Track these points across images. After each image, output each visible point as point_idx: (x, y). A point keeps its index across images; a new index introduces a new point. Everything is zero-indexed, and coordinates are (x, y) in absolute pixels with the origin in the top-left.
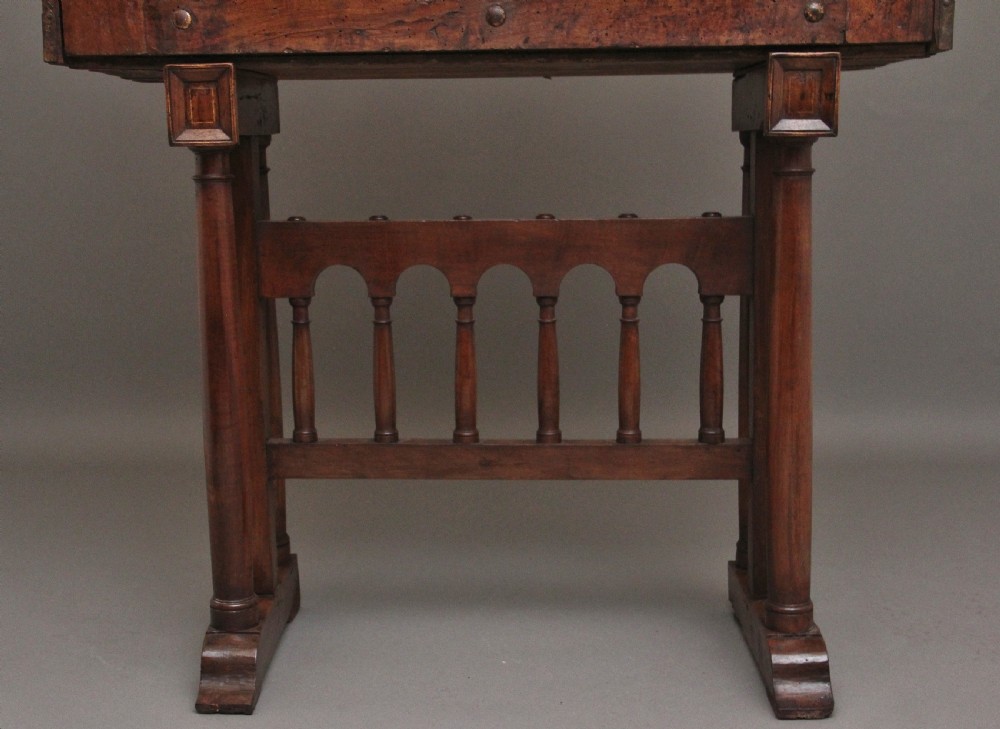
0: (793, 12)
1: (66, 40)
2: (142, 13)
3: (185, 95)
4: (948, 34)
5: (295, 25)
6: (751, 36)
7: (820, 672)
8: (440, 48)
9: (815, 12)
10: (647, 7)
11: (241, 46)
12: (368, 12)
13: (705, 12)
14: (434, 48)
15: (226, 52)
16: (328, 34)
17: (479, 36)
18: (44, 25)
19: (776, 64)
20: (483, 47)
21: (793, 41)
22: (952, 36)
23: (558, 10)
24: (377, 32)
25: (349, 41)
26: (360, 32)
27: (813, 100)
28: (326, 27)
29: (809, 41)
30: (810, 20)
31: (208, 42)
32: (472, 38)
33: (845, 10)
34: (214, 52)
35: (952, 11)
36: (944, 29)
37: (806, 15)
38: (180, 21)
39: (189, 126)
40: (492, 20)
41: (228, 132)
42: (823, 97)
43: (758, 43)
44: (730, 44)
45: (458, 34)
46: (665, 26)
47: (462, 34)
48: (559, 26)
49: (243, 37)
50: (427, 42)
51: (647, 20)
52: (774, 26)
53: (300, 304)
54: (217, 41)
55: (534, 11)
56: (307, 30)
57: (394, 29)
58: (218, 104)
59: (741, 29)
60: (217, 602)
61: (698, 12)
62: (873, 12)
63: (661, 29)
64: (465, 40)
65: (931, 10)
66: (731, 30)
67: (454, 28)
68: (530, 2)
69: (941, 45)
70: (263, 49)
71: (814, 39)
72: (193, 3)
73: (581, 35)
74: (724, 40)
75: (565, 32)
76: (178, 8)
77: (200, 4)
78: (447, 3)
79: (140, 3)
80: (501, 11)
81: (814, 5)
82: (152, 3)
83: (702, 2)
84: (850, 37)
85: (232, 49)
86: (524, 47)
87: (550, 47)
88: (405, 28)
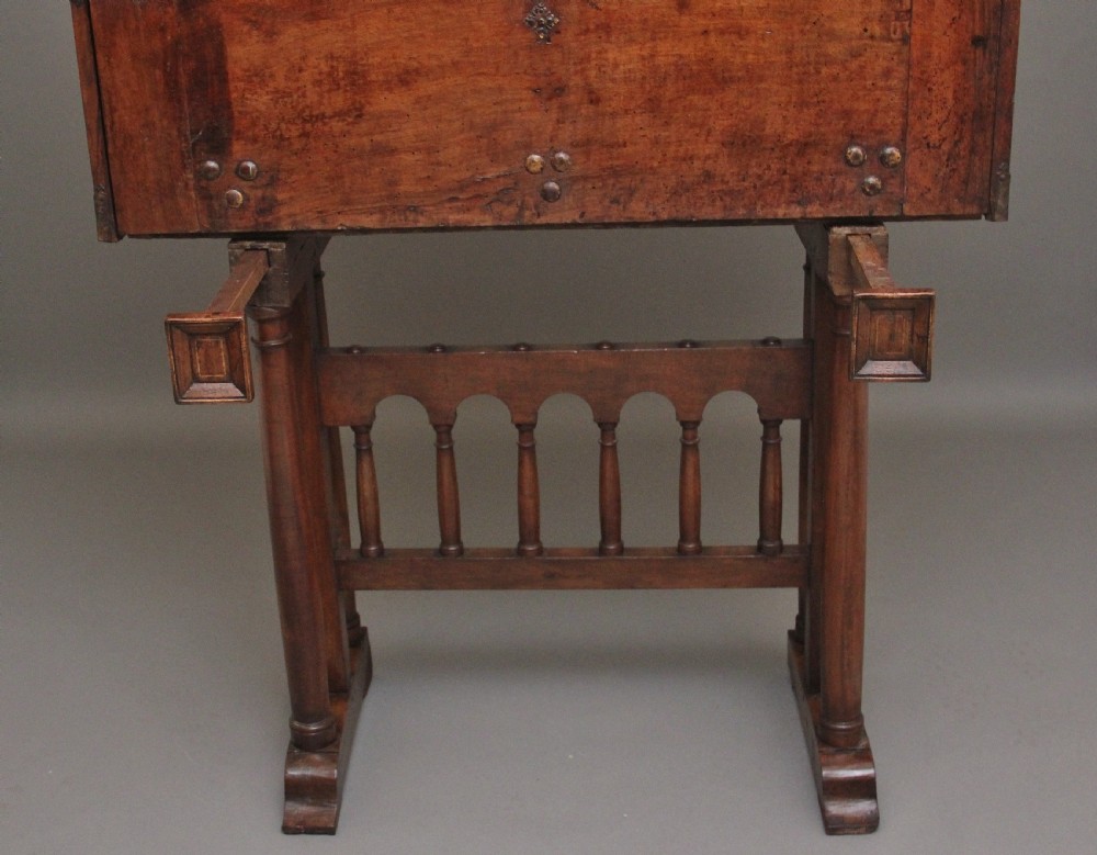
0: (851, 185)
1: (118, 220)
2: (193, 194)
4: (1003, 207)
5: (347, 202)
6: (809, 209)
7: (866, 788)
8: (496, 223)
9: (872, 187)
10: (704, 182)
11: (294, 223)
12: (421, 189)
13: (763, 186)
14: (489, 223)
15: (280, 229)
16: (382, 211)
17: (534, 211)
18: (97, 206)
20: (538, 222)
21: (850, 213)
22: (1007, 207)
23: (614, 185)
24: (431, 208)
25: (402, 217)
26: (415, 209)
28: (378, 205)
29: (867, 214)
30: (868, 194)
31: (260, 219)
32: (527, 213)
33: (902, 183)
34: (268, 230)
35: (1008, 185)
36: (1000, 202)
37: (864, 190)
38: (231, 200)
40: (547, 196)
43: (816, 216)
44: (788, 217)
45: (513, 210)
46: (721, 199)
47: (517, 209)
48: (615, 201)
49: (295, 215)
50: (482, 217)
51: (703, 194)
52: (831, 199)
53: (362, 431)
54: (269, 219)
55: (590, 186)
56: (360, 207)
57: (447, 205)
59: (799, 203)
60: (296, 724)
61: (755, 187)
62: (930, 186)
63: (718, 203)
64: (520, 215)
65: (986, 184)
66: (789, 203)
67: (509, 203)
68: (585, 178)
69: (997, 216)
70: (316, 226)
71: (871, 212)
72: (244, 183)
73: (638, 210)
74: (781, 213)
75: (621, 207)
76: (229, 187)
77: (251, 183)
78: (501, 180)
79: (191, 183)
80: (557, 187)
81: (872, 180)
82: (203, 183)
83: (759, 177)
84: (907, 210)
85: (285, 226)
86: (579, 221)
87: (606, 221)
88: (460, 204)
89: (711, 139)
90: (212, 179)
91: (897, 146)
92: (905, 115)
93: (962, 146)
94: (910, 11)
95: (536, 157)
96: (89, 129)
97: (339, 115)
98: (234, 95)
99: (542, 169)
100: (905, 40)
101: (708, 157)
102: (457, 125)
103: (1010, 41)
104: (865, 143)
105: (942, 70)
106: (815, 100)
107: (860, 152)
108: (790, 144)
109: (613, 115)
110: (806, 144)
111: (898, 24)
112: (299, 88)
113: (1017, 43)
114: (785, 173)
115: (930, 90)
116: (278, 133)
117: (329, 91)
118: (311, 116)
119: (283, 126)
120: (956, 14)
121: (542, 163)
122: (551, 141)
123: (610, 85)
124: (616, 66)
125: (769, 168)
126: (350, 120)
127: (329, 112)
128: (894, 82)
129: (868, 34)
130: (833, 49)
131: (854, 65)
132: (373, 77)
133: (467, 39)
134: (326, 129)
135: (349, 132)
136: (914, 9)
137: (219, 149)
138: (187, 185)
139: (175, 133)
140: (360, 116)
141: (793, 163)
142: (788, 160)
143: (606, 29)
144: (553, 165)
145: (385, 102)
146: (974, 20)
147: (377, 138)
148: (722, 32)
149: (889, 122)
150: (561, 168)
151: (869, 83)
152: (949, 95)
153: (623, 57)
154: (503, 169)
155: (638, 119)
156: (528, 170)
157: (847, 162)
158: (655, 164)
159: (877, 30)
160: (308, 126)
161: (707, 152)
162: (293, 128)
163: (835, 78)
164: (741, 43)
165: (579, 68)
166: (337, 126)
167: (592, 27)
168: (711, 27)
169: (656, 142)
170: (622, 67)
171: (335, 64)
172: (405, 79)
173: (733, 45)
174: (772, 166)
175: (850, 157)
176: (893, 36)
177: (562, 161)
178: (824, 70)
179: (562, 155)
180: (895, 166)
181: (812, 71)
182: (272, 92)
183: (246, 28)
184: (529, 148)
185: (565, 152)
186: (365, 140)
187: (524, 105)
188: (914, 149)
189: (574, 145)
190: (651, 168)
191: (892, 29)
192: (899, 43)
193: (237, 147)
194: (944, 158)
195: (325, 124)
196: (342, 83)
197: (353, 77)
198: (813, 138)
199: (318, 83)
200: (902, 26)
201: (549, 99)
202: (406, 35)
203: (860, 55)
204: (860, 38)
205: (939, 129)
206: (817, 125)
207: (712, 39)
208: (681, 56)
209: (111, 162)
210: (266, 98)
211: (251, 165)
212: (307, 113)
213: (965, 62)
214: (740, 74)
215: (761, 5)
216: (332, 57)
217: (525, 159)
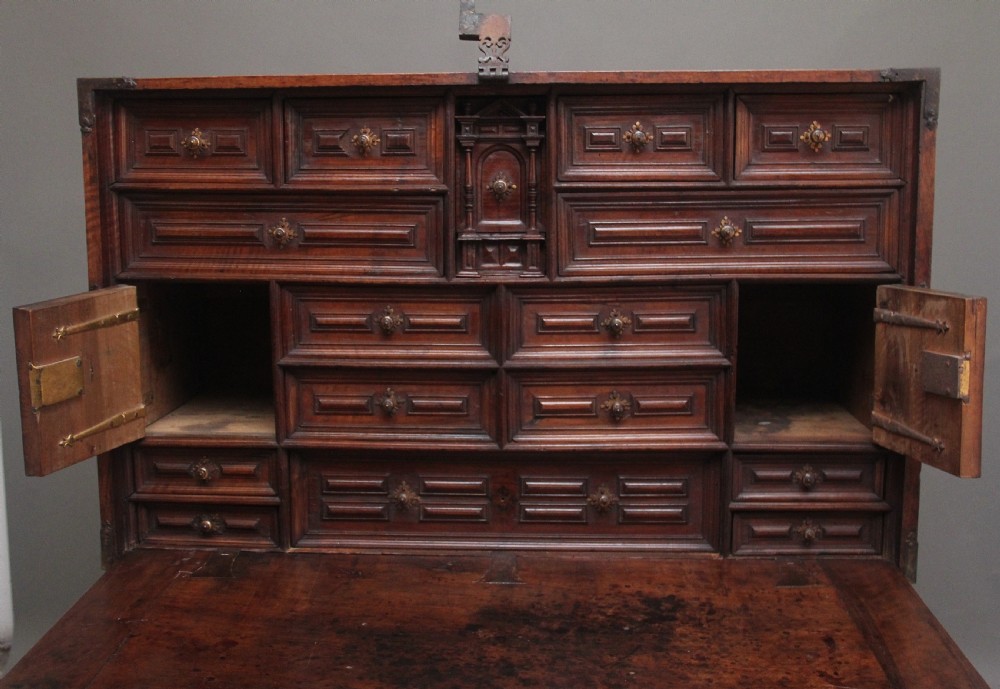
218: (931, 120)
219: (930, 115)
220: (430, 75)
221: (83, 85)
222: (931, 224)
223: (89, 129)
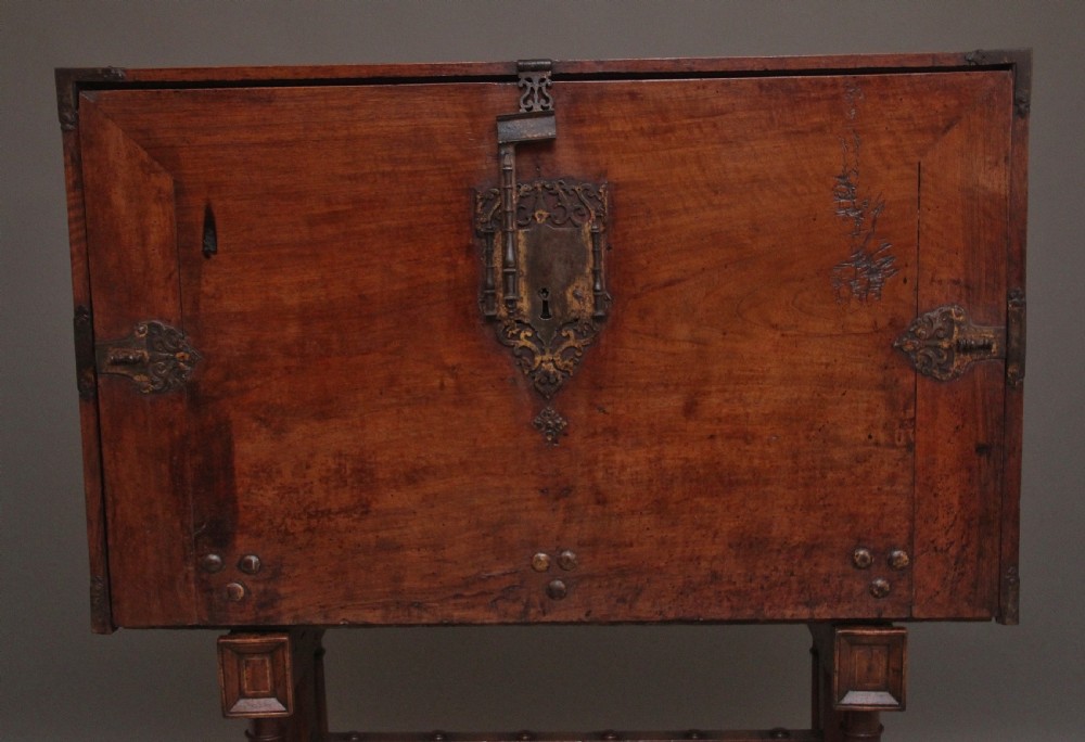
0: (858, 588)
1: (114, 612)
2: (193, 586)
3: (239, 665)
4: (1014, 611)
5: (350, 597)
6: (817, 611)
8: (501, 620)
9: (881, 589)
10: (711, 582)
11: (296, 617)
12: (425, 585)
13: (770, 587)
14: (494, 621)
15: (280, 623)
16: (385, 606)
17: (540, 609)
18: (92, 597)
19: (843, 641)
20: (544, 619)
21: (859, 615)
22: (1018, 611)
23: (620, 585)
24: (435, 604)
25: (406, 613)
26: (419, 606)
27: (880, 673)
28: (381, 600)
29: (875, 616)
30: (876, 596)
31: (261, 614)
32: (532, 611)
33: (911, 586)
34: (267, 623)
35: (1018, 589)
36: (1010, 606)
37: (872, 593)
38: (231, 593)
39: (243, 696)
40: (553, 594)
41: (283, 701)
42: (891, 671)
43: (824, 617)
44: (795, 618)
45: (519, 607)
46: (729, 600)
47: (522, 607)
48: (622, 600)
49: (297, 610)
50: (487, 614)
51: (710, 594)
52: (839, 601)
54: (271, 612)
55: (596, 585)
56: (363, 602)
57: (452, 602)
58: (274, 674)
59: (807, 604)
61: (762, 588)
62: (938, 589)
63: (726, 604)
64: (525, 613)
65: (996, 588)
66: (796, 604)
67: (514, 601)
68: (592, 577)
69: (1008, 620)
70: (319, 621)
71: (880, 614)
72: (246, 576)
73: (644, 608)
74: (788, 614)
75: (627, 606)
76: (231, 581)
77: (253, 577)
78: (507, 577)
79: (192, 576)
80: (563, 586)
81: (879, 582)
82: (204, 576)
83: (766, 578)
84: (916, 612)
85: (287, 621)
86: (585, 620)
87: (613, 619)
88: (464, 601)
89: (717, 540)
90: (214, 572)
91: (904, 549)
92: (912, 520)
93: (968, 550)
94: (914, 419)
95: (542, 556)
96: (89, 521)
97: (345, 511)
98: (240, 490)
99: (548, 567)
100: (910, 446)
101: (715, 558)
102: (463, 523)
103: (1014, 448)
104: (872, 546)
105: (948, 476)
106: (821, 503)
107: (867, 554)
108: (798, 546)
109: (620, 516)
110: (813, 547)
111: (902, 431)
112: (306, 484)
113: (1021, 451)
114: (792, 574)
115: (935, 495)
116: (283, 528)
117: (336, 487)
118: (317, 511)
119: (288, 521)
120: (959, 423)
121: (549, 562)
122: (558, 539)
123: (617, 486)
124: (623, 467)
125: (776, 569)
126: (356, 516)
127: (335, 508)
128: (899, 488)
129: (873, 440)
130: (838, 454)
131: (860, 470)
132: (381, 475)
133: (475, 440)
134: (333, 525)
135: (354, 528)
136: (918, 416)
137: (222, 540)
138: (187, 577)
139: (178, 524)
140: (366, 513)
141: (800, 565)
142: (796, 561)
143: (614, 432)
144: (558, 563)
145: (391, 499)
146: (977, 430)
147: (384, 534)
148: (729, 437)
149: (896, 526)
150: (568, 567)
151: (875, 487)
152: (955, 500)
153: (631, 460)
154: (508, 567)
155: (645, 519)
156: (534, 568)
157: (855, 564)
158: (662, 564)
159: (882, 437)
160: (314, 522)
161: (714, 553)
162: (298, 523)
163: (841, 483)
164: (747, 447)
165: (586, 469)
166: (342, 521)
167: (599, 430)
168: (718, 432)
169: (663, 542)
170: (628, 470)
171: (343, 461)
172: (413, 477)
173: (739, 449)
174: (780, 568)
175: (857, 560)
176: (897, 443)
177: (568, 559)
178: (830, 475)
179: (568, 554)
180: (903, 568)
181: (818, 475)
182: (279, 488)
183: (254, 425)
184: (535, 547)
185: (572, 551)
186: (370, 535)
187: (530, 504)
188: (923, 552)
189: (581, 544)
190: (658, 568)
191: (896, 436)
192: (904, 450)
193: (241, 542)
194: (953, 562)
195: (330, 520)
196: (349, 480)
197: (361, 475)
198: (820, 540)
199: (324, 480)
200: (907, 434)
201: (557, 499)
202: (414, 434)
203: (865, 461)
204: (865, 444)
205: (946, 533)
206: (825, 529)
207: (719, 442)
208: (687, 460)
209: (110, 554)
210: (271, 493)
211: (254, 559)
212: (313, 509)
213: (970, 469)
214: (746, 477)
215: (767, 412)
216: (339, 454)
217: (532, 558)
218: (1022, 106)
219: (1021, 102)
220: (464, 65)
221: (62, 75)
222: (1025, 222)
223: (70, 126)
